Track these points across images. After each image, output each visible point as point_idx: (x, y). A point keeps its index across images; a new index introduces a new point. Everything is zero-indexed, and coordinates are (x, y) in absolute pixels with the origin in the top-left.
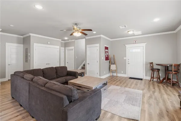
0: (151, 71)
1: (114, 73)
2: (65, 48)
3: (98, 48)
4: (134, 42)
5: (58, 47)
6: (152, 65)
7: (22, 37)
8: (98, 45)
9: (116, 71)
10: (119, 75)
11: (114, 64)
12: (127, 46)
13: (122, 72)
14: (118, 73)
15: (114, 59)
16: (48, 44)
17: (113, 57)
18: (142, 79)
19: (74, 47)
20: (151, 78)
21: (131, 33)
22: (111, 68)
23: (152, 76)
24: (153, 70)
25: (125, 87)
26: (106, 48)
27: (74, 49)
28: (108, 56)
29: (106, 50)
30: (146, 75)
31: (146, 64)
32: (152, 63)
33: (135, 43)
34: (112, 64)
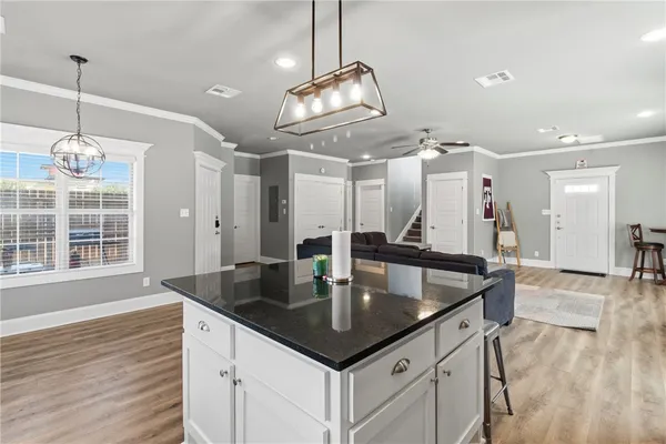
0: (634, 250)
1: (509, 255)
2: (354, 184)
3: (465, 183)
4: (578, 162)
6: (637, 233)
8: (464, 175)
9: (515, 251)
10: (526, 262)
11: (510, 228)
12: (553, 175)
13: (537, 254)
14: (521, 257)
15: (509, 215)
16: (320, 173)
17: (505, 207)
18: (603, 275)
20: (635, 270)
21: (568, 140)
22: (500, 242)
23: (639, 266)
24: (640, 246)
26: (487, 183)
27: (383, 187)
28: (491, 204)
29: (487, 189)
30: (617, 264)
31: (619, 230)
32: (639, 226)
33: (582, 167)
34: (504, 228)
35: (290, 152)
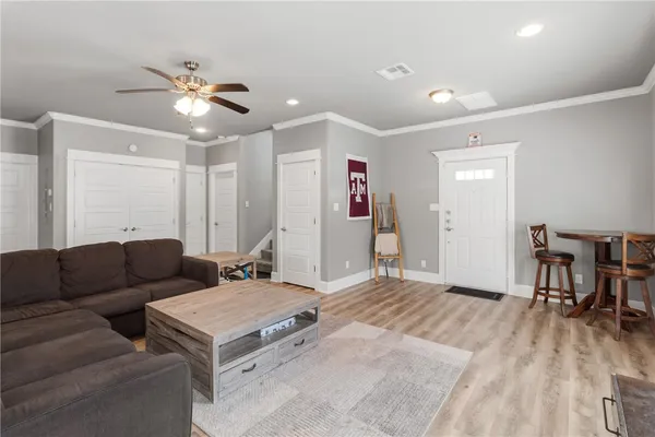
0: (536, 262)
2: (207, 170)
3: (318, 166)
4: (471, 139)
5: (175, 164)
6: (541, 238)
7: (33, 126)
8: (315, 154)
9: (395, 261)
10: (411, 275)
11: (392, 228)
12: (442, 156)
13: (424, 263)
14: (406, 268)
15: (392, 211)
16: (128, 152)
17: (388, 200)
18: (498, 296)
19: (235, 164)
20: (537, 293)
21: (442, 98)
23: (543, 284)
24: (543, 256)
25: (408, 330)
26: (356, 166)
27: (235, 173)
28: (364, 197)
29: (354, 175)
30: (519, 280)
31: (519, 232)
32: (542, 227)
33: (475, 144)
34: (382, 230)
35: (55, 116)
